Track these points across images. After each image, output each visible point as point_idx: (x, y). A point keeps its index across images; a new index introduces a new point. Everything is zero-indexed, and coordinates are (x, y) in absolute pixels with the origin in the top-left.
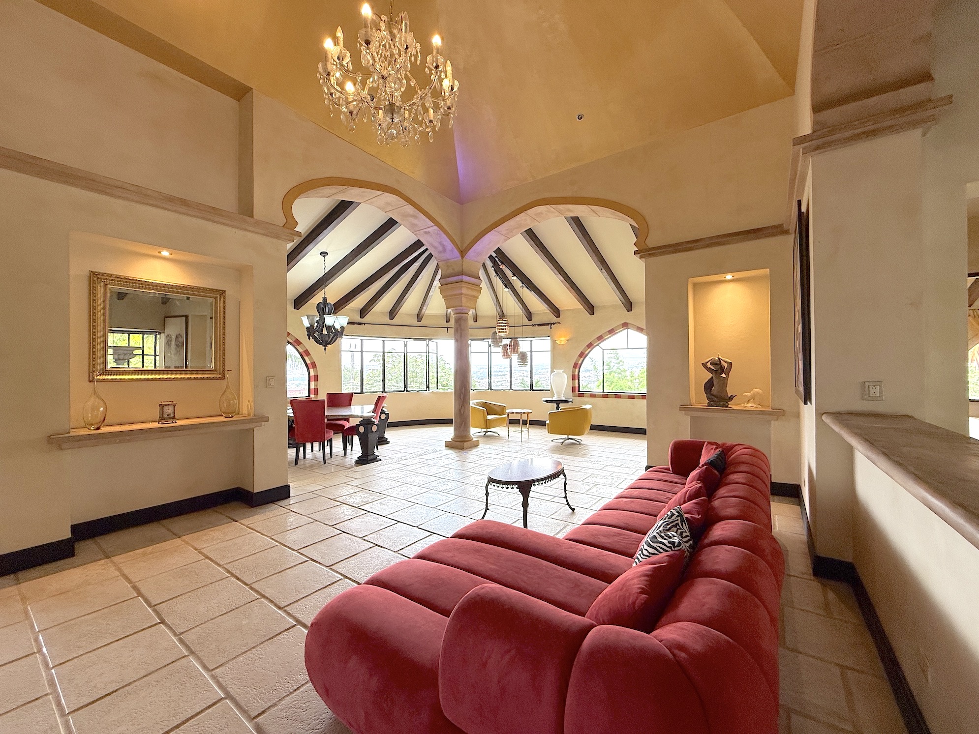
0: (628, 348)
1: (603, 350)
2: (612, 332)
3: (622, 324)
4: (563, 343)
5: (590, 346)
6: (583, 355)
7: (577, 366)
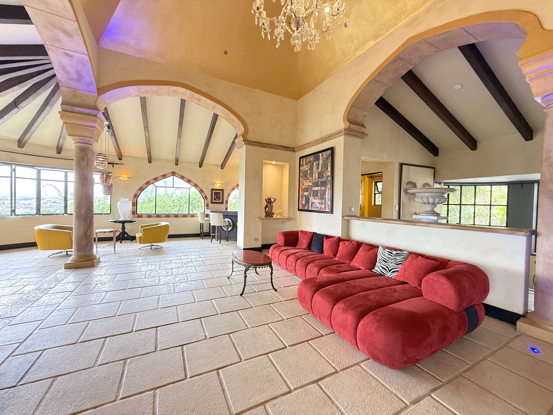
0: (173, 187)
1: (156, 187)
2: (164, 176)
3: (172, 172)
4: (125, 179)
5: (148, 183)
6: (141, 189)
7: (136, 196)
